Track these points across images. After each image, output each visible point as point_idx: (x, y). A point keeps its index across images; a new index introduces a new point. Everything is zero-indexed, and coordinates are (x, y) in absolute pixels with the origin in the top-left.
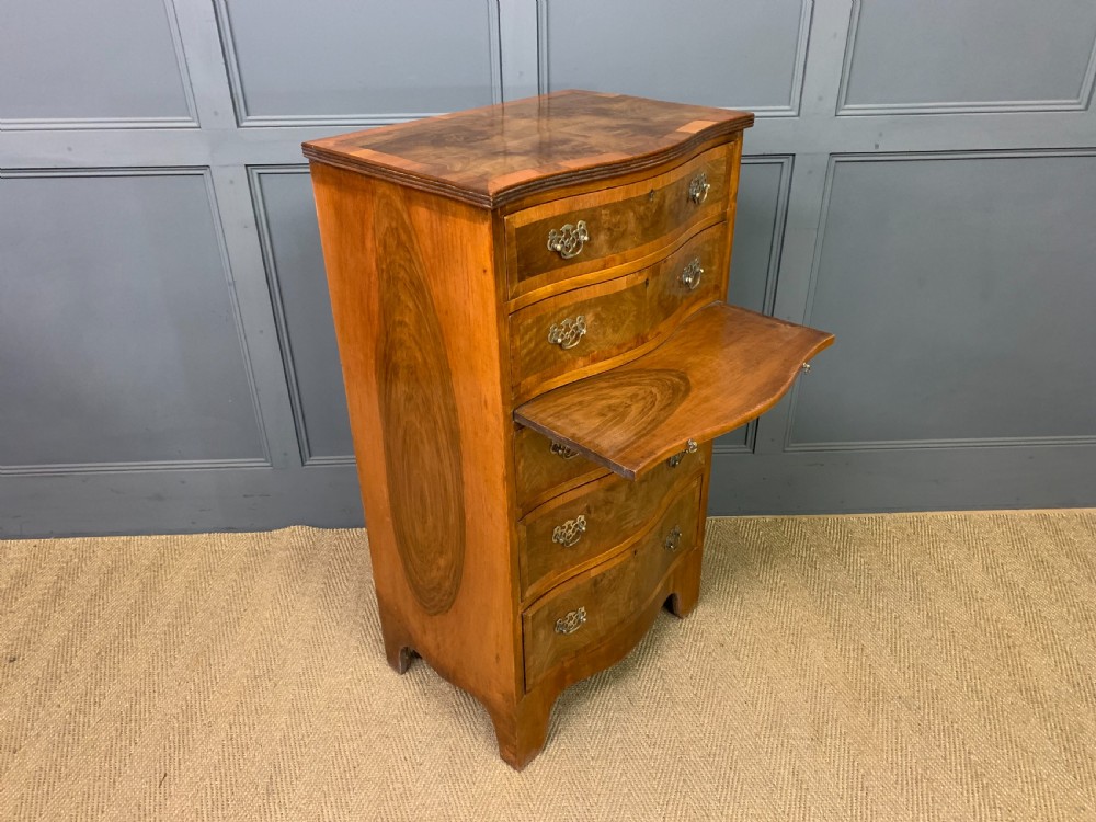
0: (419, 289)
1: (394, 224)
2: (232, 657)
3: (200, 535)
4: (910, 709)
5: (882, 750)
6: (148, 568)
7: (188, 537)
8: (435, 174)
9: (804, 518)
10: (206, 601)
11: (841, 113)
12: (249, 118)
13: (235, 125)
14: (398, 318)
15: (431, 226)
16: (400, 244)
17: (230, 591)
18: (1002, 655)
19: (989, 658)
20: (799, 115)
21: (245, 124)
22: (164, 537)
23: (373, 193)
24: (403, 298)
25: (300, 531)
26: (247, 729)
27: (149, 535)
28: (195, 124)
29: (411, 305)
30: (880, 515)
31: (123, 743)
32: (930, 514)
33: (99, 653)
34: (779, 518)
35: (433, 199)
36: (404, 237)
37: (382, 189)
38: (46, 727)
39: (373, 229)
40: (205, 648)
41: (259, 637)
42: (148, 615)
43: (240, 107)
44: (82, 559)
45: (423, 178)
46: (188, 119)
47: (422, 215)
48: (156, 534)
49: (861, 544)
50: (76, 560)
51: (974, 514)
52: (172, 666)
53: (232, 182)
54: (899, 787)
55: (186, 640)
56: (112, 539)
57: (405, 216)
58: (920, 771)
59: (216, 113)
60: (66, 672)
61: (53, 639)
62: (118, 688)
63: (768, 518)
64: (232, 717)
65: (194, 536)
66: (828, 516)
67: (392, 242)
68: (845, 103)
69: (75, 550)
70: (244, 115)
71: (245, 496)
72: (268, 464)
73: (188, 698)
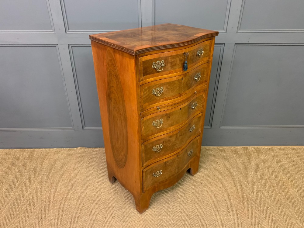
0: (117, 77)
1: (111, 59)
2: (62, 184)
3: (53, 149)
4: (255, 203)
5: (247, 215)
6: (38, 158)
7: (50, 149)
8: (121, 45)
9: (225, 147)
10: (55, 168)
11: (238, 32)
12: (69, 31)
13: (65, 33)
14: (112, 85)
15: (120, 59)
16: (112, 64)
17: (62, 165)
18: (282, 188)
19: (278, 189)
20: (226, 32)
21: (68, 32)
22: (43, 149)
23: (106, 50)
24: (113, 79)
25: (82, 149)
26: (65, 205)
27: (39, 148)
28: (54, 32)
29: (115, 81)
30: (247, 147)
31: (30, 209)
32: (261, 147)
33: (24, 182)
34: (218, 147)
35: (121, 52)
36: (113, 62)
37: (108, 49)
38: (8, 203)
39: (106, 60)
40: (54, 181)
41: (69, 179)
42: (38, 171)
43: (67, 27)
44: (20, 155)
45: (118, 46)
46: (52, 31)
47: (118, 56)
48: (41, 148)
49: (241, 155)
50: (18, 155)
51: (274, 147)
52: (44, 187)
53: (64, 49)
54: (252, 226)
55: (49, 179)
56: (28, 149)
57: (114, 56)
58: (258, 222)
59: (60, 29)
60: (14, 188)
61: (11, 178)
62: (29, 192)
63: (215, 147)
64: (61, 201)
66: (232, 147)
67: (110, 64)
68: (240, 29)
69: (18, 152)
70: (68, 29)
71: (66, 138)
72: (73, 129)
73: (49, 196)
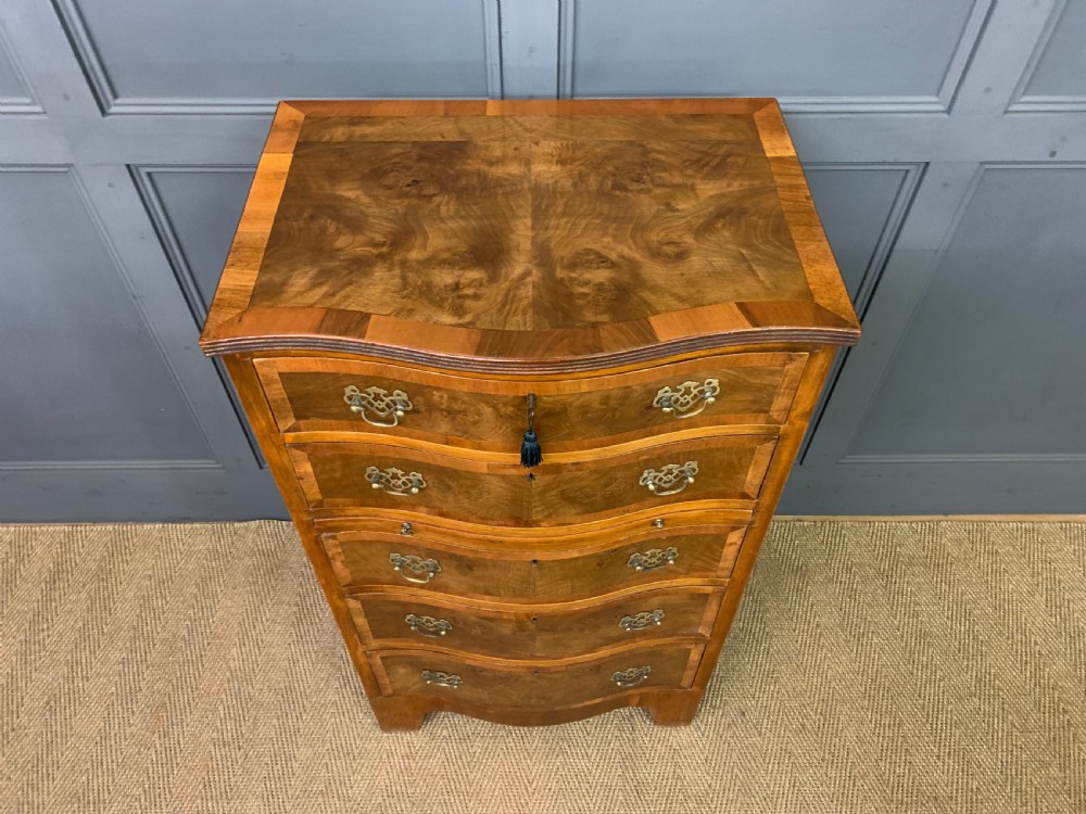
3: (153, 524)
7: (140, 529)
9: (848, 521)
11: (1014, 108)
12: (118, 102)
13: (99, 113)
17: (191, 612)
20: (949, 111)
21: (112, 110)
22: (110, 527)
25: (269, 527)
28: (38, 109)
30: (935, 518)
33: (48, 703)
34: (819, 519)
42: (99, 647)
43: (101, 87)
44: (20, 559)
49: (910, 564)
50: (13, 560)
52: (130, 725)
56: (51, 528)
59: (66, 97)
60: (13, 730)
62: (71, 754)
63: (806, 521)
65: (147, 527)
68: (1025, 95)
69: (10, 543)
70: (110, 97)
71: (198, 493)
72: (219, 466)
73: (150, 772)
